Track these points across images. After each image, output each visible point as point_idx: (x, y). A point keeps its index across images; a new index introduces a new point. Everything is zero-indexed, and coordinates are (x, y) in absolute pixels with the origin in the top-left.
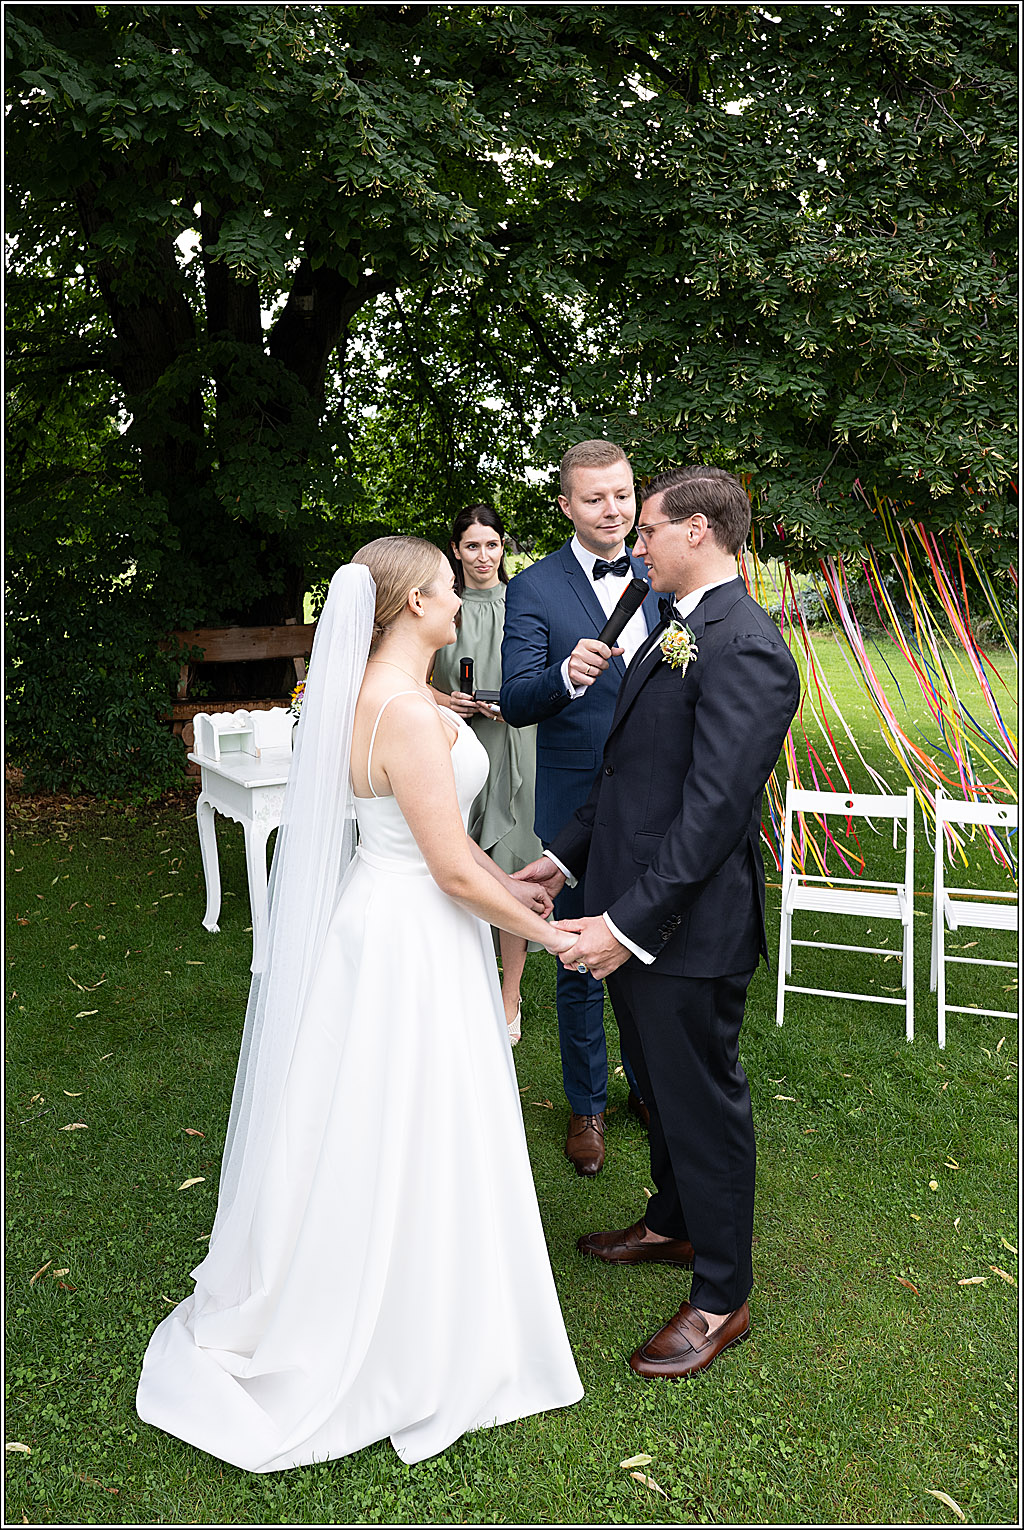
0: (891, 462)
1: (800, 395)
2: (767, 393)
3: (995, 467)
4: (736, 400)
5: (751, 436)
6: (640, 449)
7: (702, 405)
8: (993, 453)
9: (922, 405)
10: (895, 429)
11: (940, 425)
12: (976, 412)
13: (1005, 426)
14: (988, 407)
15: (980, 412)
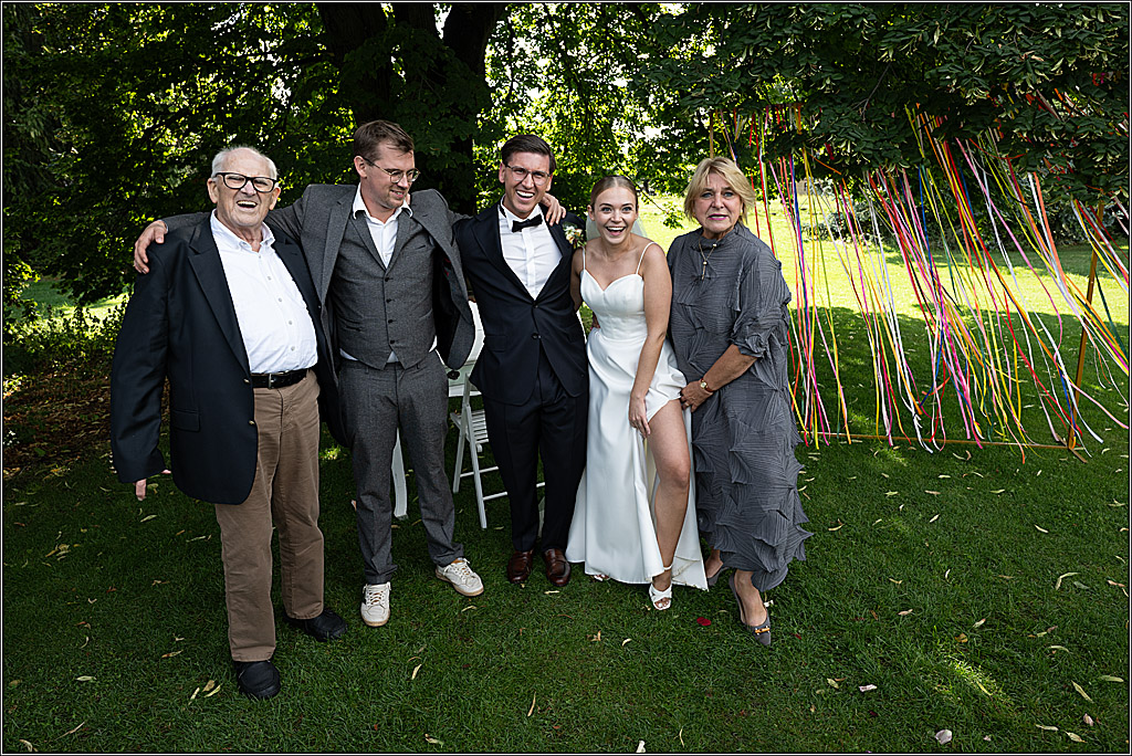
0: (930, 75)
1: (851, 22)
2: (822, 22)
3: (1033, 69)
4: (795, 31)
5: (808, 66)
6: (711, 85)
7: (765, 41)
8: (1033, 57)
9: (965, 16)
10: (936, 38)
11: (981, 34)
12: (1016, 20)
13: (1047, 30)
14: (1029, 14)
15: (1022, 19)
